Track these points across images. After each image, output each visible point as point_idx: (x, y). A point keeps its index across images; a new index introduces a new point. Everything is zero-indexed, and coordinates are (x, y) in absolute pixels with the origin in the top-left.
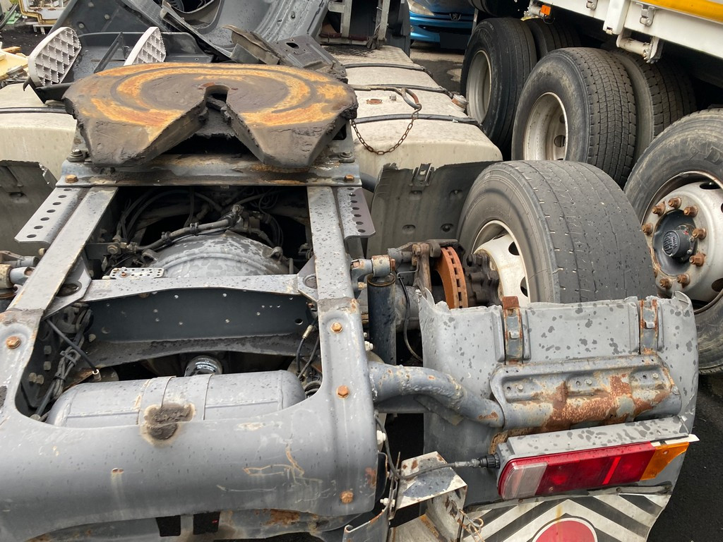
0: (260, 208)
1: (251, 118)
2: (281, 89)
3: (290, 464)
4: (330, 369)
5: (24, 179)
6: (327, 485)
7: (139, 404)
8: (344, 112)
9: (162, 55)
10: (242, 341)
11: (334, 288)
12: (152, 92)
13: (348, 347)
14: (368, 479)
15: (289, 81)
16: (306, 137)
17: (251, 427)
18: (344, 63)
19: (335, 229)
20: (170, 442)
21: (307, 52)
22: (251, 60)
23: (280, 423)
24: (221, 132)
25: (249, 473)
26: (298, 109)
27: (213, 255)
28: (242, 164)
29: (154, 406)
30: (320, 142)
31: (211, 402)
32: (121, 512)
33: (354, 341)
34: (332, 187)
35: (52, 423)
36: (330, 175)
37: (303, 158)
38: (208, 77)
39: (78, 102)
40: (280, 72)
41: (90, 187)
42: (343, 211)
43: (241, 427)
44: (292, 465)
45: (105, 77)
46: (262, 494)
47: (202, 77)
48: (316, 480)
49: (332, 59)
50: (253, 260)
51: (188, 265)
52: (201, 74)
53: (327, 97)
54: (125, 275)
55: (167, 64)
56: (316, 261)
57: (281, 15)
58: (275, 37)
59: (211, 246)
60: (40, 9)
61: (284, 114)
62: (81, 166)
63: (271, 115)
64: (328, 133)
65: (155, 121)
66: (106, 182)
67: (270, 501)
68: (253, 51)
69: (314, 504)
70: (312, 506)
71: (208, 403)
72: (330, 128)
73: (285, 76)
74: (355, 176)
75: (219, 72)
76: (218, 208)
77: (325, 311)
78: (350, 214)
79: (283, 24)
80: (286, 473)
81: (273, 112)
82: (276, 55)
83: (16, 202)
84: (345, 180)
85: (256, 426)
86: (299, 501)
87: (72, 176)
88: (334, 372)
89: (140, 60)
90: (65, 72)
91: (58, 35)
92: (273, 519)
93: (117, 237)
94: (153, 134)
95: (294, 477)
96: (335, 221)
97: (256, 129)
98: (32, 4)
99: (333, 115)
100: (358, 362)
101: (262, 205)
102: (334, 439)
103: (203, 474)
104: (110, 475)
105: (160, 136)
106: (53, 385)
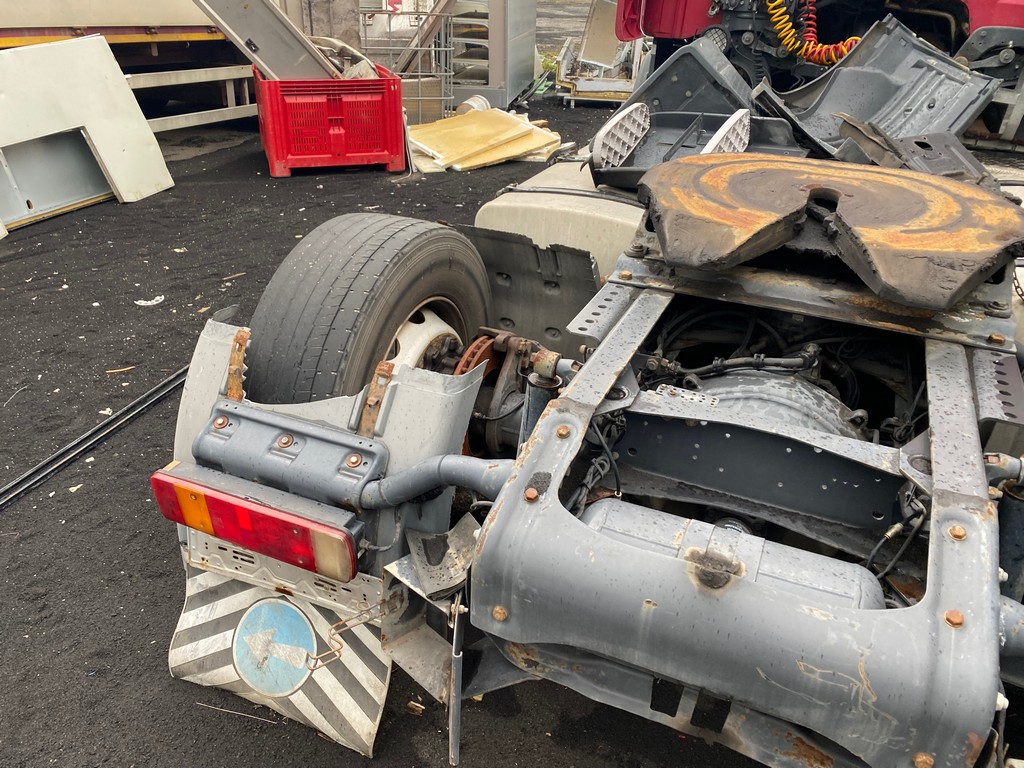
0: (838, 354)
1: (871, 236)
2: (916, 203)
3: (860, 680)
4: (938, 584)
5: (567, 267)
6: (902, 730)
7: (680, 540)
8: (1013, 245)
9: (744, 144)
10: (793, 517)
11: (960, 480)
12: (741, 186)
13: (972, 564)
14: (968, 748)
15: (928, 194)
16: (949, 271)
17: (817, 614)
18: (1000, 177)
19: (966, 402)
20: (717, 593)
21: (943, 157)
22: (861, 159)
23: (858, 625)
24: (818, 248)
25: (802, 668)
26: (941, 232)
27: (775, 399)
28: (837, 293)
29: (698, 549)
30: (969, 281)
31: (766, 568)
32: (637, 652)
33: (983, 559)
34: (966, 346)
35: (586, 523)
36: (965, 330)
37: (941, 297)
38: (813, 176)
39: (656, 189)
40: (916, 180)
41: (644, 288)
42: (980, 382)
43: (805, 609)
44: (862, 683)
45: (687, 165)
46: (809, 705)
47: (805, 176)
48: (889, 717)
49: (982, 170)
50: (826, 419)
51: (741, 403)
52: (803, 173)
53: (987, 222)
54: (674, 395)
55: (750, 156)
56: (933, 438)
57: (913, 102)
58: (895, 132)
59: (775, 387)
60: (576, 79)
61: (918, 235)
62: (638, 262)
63: (899, 235)
64: (983, 271)
65: (745, 222)
66: (663, 286)
67: (816, 720)
68: (867, 149)
69: (874, 749)
70: (869, 751)
71: (761, 568)
72: (989, 264)
73: (923, 186)
74: (1007, 339)
75: (829, 172)
76: (782, 344)
77: (943, 505)
78: (993, 388)
79: (912, 114)
80: (851, 690)
81: (902, 232)
82: (900, 157)
83: (548, 292)
84: (990, 340)
85: (826, 615)
86: (854, 736)
87: (626, 273)
88: (943, 589)
89: (720, 148)
90: (626, 155)
91: (631, 112)
92: (796, 752)
93: (659, 351)
94: (741, 237)
95: (860, 700)
96: (967, 393)
97: (876, 250)
98: (568, 72)
99: (995, 247)
100: (986, 588)
101: (842, 352)
102: (932, 674)
103: (746, 647)
104: (641, 605)
105: (749, 240)
106: (578, 492)
